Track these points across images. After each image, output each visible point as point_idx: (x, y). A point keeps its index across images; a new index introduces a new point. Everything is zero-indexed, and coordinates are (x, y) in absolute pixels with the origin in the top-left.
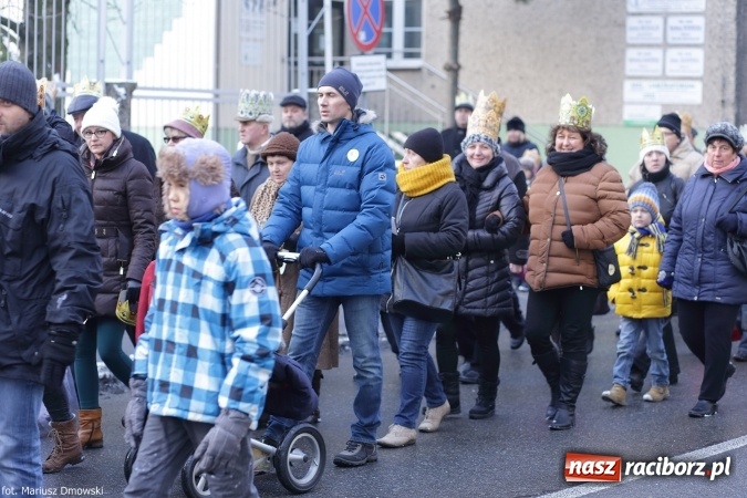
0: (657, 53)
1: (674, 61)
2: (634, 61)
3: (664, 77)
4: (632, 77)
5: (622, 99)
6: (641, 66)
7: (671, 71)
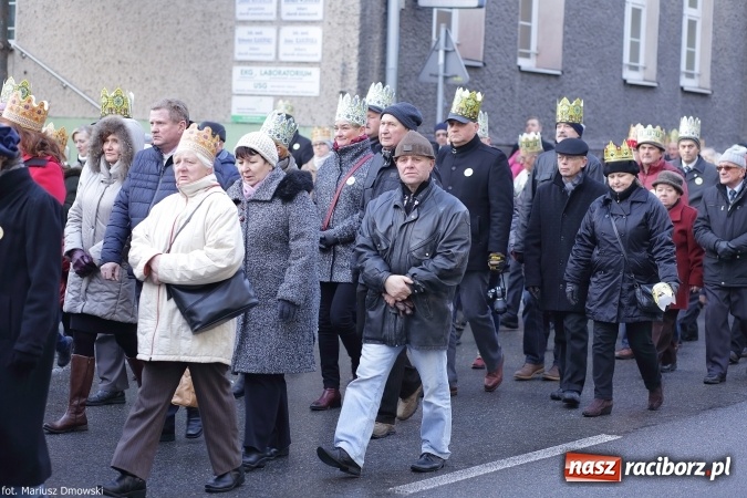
0: (270, 32)
1: (288, 41)
2: (245, 43)
3: (277, 62)
4: (241, 62)
5: (230, 90)
6: (251, 49)
7: (285, 55)
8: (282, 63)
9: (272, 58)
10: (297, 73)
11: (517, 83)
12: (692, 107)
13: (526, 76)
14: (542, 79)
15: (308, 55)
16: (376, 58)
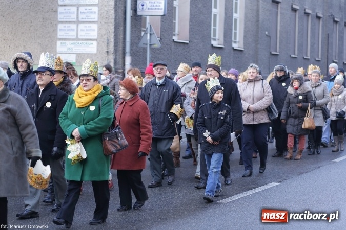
0: (74, 26)
1: (82, 30)
2: (62, 31)
3: (77, 39)
4: (60, 39)
5: (56, 51)
6: (66, 33)
7: (81, 36)
8: (79, 40)
9: (75, 37)
10: (86, 44)
11: (173, 47)
12: (237, 56)
13: (176, 44)
14: (182, 45)
15: (91, 36)
16: (121, 37)
